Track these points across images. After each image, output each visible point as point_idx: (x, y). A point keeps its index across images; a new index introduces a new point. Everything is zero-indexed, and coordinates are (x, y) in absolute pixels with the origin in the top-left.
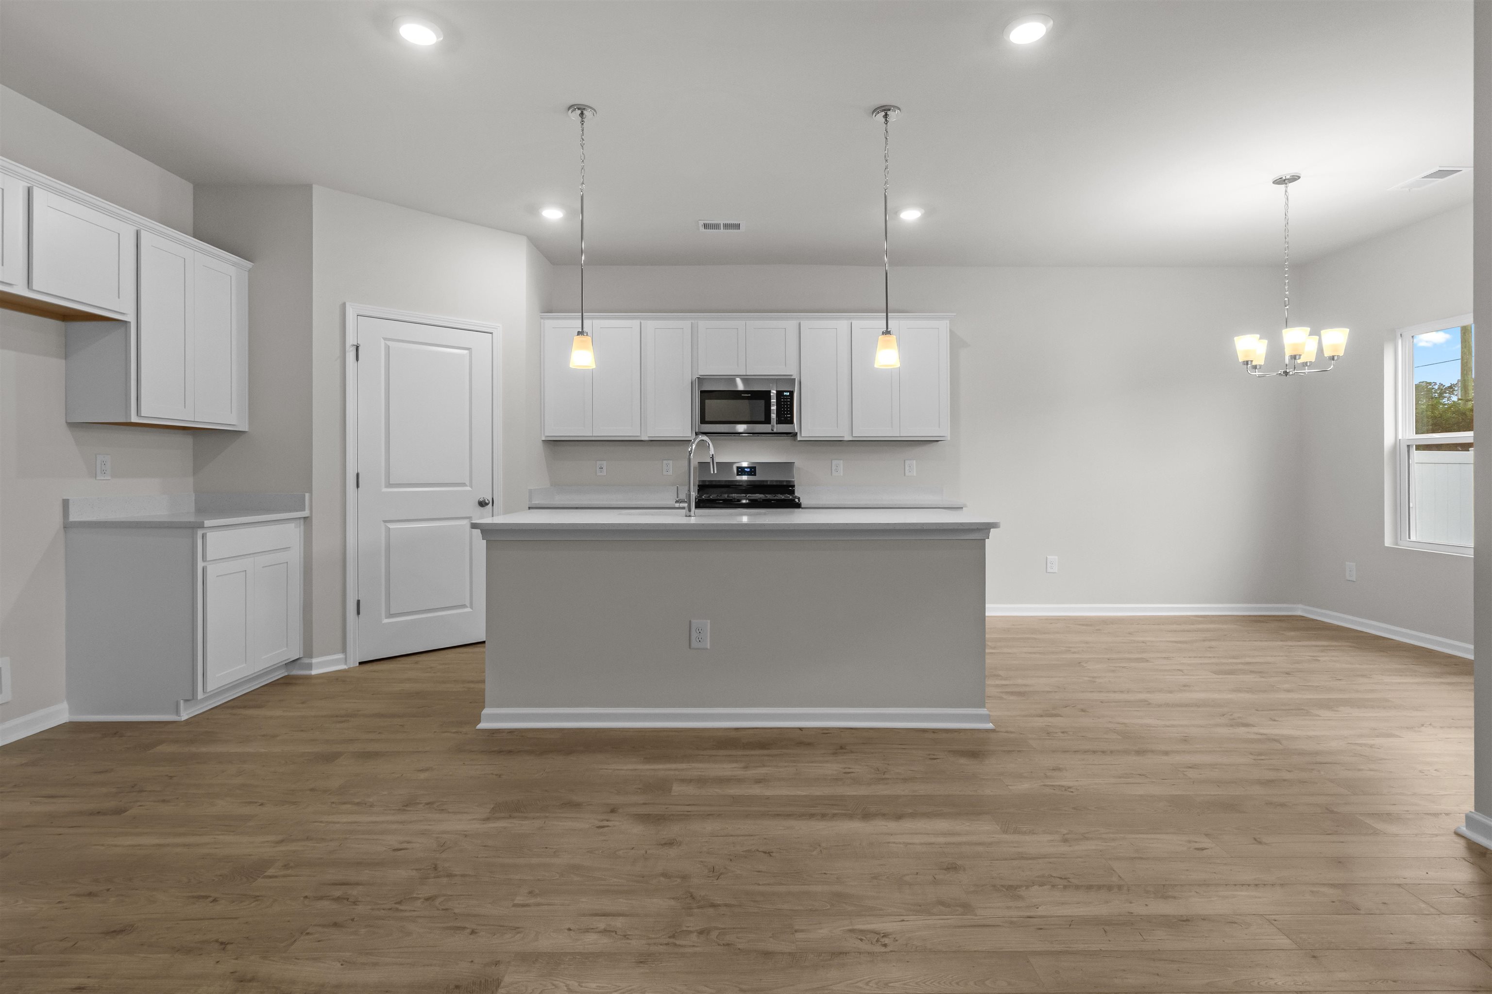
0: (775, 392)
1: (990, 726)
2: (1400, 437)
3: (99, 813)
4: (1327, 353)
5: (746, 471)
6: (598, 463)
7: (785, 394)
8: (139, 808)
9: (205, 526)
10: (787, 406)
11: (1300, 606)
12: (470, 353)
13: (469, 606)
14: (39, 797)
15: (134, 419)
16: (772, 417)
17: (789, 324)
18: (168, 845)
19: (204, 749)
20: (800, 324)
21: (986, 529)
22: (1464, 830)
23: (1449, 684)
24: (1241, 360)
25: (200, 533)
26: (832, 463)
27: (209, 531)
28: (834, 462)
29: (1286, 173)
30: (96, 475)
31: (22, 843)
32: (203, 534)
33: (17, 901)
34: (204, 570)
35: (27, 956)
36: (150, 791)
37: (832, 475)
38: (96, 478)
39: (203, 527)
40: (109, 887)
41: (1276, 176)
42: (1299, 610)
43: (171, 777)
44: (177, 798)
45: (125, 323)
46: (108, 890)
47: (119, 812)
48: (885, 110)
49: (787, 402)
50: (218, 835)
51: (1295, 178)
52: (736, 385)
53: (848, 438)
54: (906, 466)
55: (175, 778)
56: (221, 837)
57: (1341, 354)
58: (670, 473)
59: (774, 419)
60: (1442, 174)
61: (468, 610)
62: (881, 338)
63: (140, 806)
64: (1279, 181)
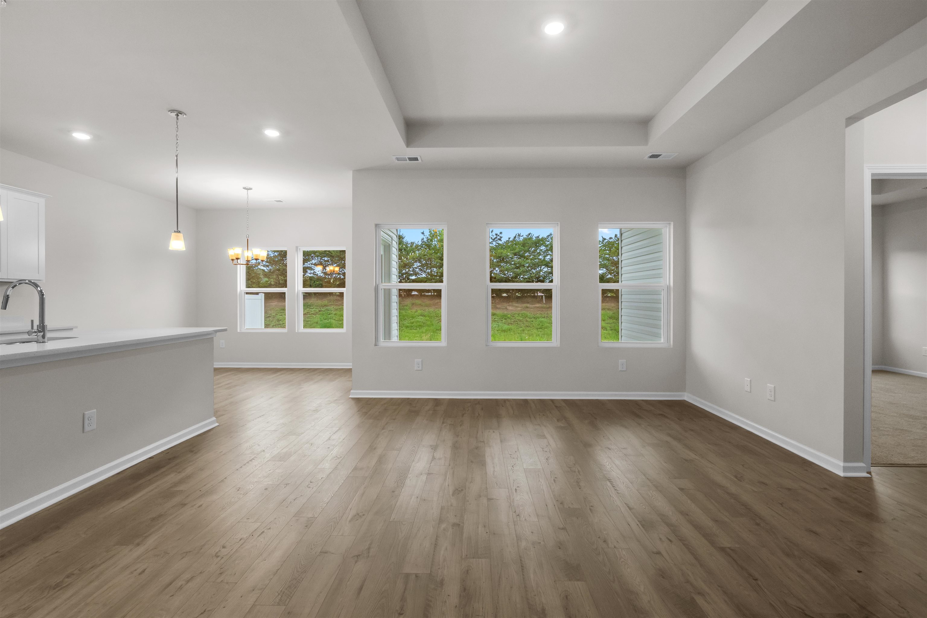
1: (217, 424)
2: (242, 289)
51: (251, 189)
62: (173, 234)
64: (244, 188)
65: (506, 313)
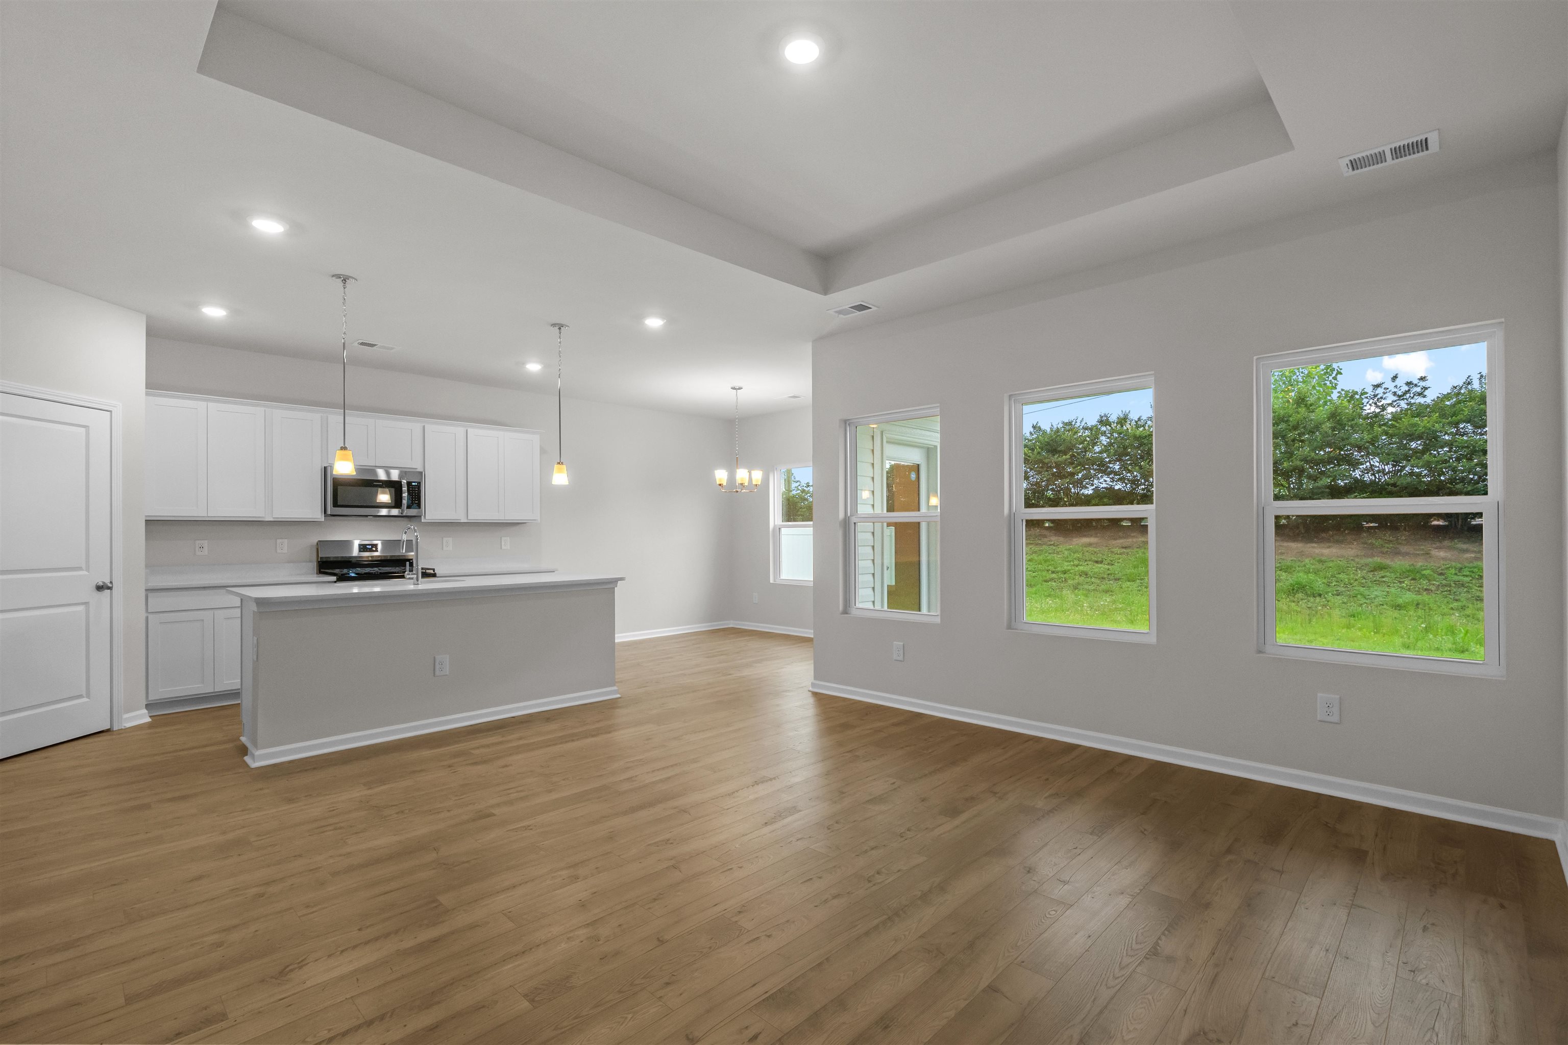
0: (405, 482)
1: (618, 696)
2: (776, 523)
4: (754, 483)
5: (368, 548)
6: (198, 542)
7: (413, 484)
10: (415, 494)
11: (732, 622)
12: (86, 432)
13: (85, 696)
16: (403, 503)
17: (414, 426)
20: (424, 427)
21: (616, 581)
22: (811, 689)
23: (799, 647)
24: (718, 483)
26: (443, 540)
28: (445, 539)
29: (737, 385)
37: (443, 549)
41: (732, 386)
42: (731, 624)
48: (560, 327)
49: (415, 491)
51: (740, 388)
52: (375, 474)
53: (464, 520)
54: (503, 541)
57: (760, 484)
58: (285, 551)
59: (404, 504)
60: (794, 397)
61: (85, 700)
62: (556, 466)
64: (734, 388)
65: (1420, 564)
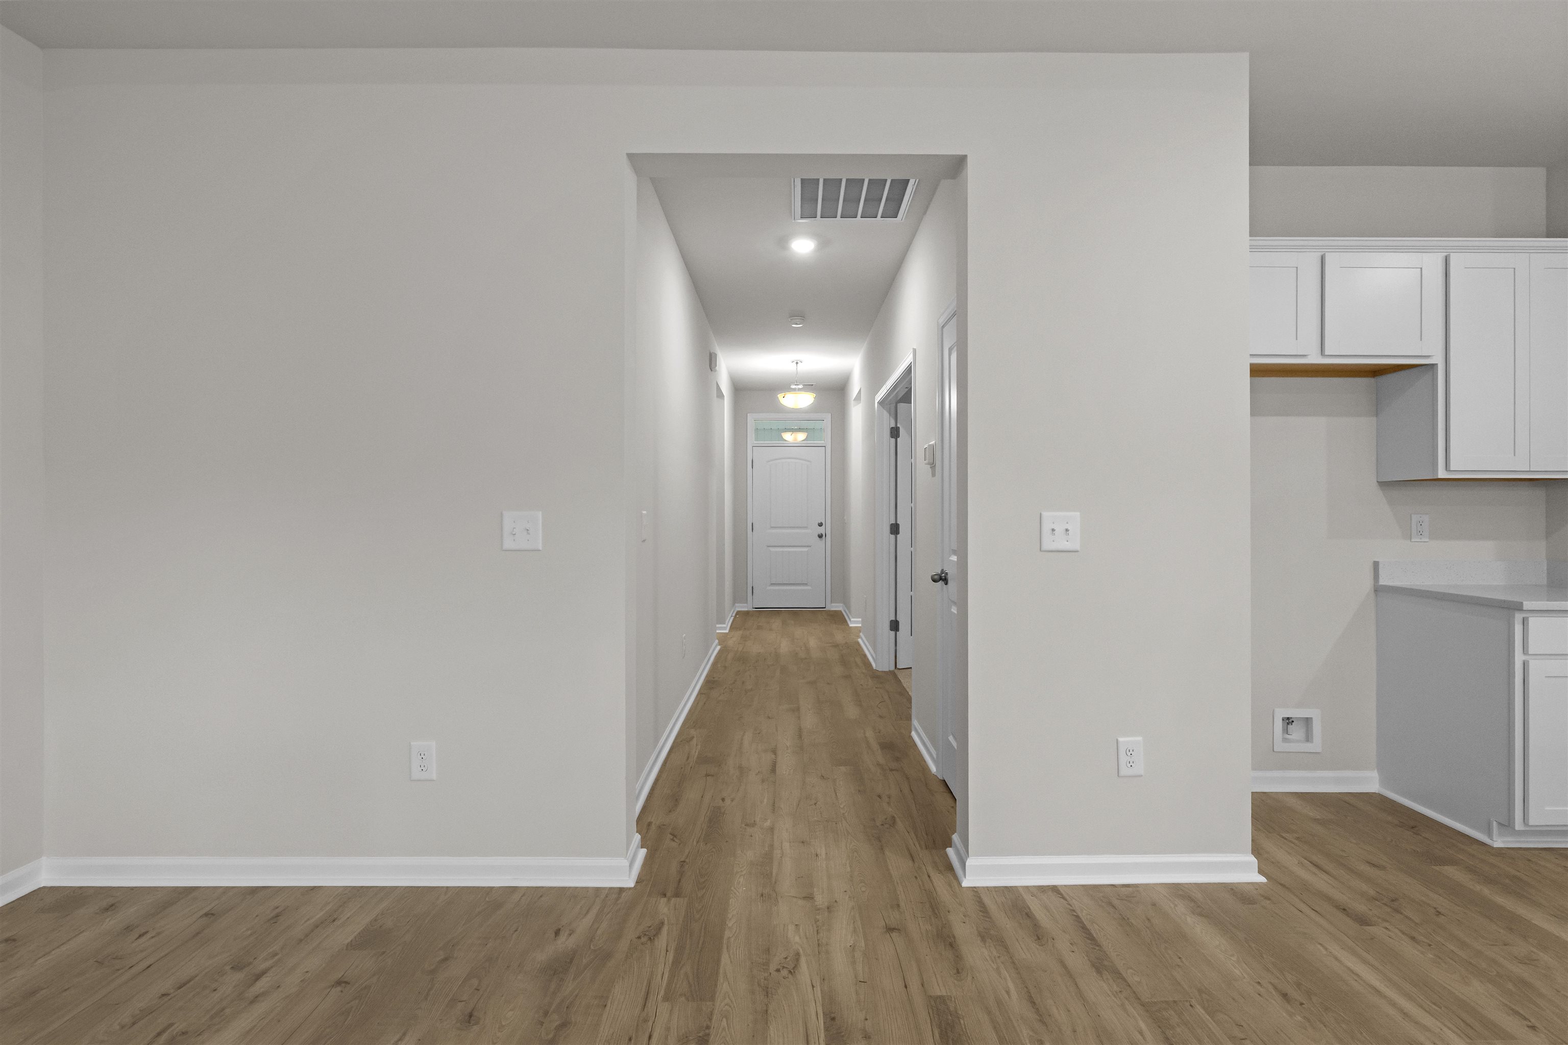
3: (1344, 910)
8: (1384, 930)
9: (1524, 609)
14: (1308, 861)
15: (1442, 474)
18: (1385, 997)
19: (1500, 899)
25: (1518, 617)
27: (1531, 616)
30: (1411, 536)
31: (1269, 899)
32: (1524, 618)
33: (1233, 955)
34: (1525, 665)
35: (1208, 1017)
36: (1407, 917)
38: (1411, 540)
39: (1523, 610)
40: (1304, 1002)
43: (1439, 913)
44: (1430, 945)
45: (1433, 367)
46: (1302, 1004)
47: (1363, 921)
50: (1449, 1028)
55: (1443, 917)
56: (1449, 1032)
63: (1387, 928)
